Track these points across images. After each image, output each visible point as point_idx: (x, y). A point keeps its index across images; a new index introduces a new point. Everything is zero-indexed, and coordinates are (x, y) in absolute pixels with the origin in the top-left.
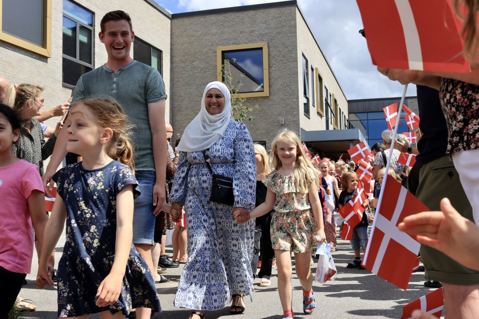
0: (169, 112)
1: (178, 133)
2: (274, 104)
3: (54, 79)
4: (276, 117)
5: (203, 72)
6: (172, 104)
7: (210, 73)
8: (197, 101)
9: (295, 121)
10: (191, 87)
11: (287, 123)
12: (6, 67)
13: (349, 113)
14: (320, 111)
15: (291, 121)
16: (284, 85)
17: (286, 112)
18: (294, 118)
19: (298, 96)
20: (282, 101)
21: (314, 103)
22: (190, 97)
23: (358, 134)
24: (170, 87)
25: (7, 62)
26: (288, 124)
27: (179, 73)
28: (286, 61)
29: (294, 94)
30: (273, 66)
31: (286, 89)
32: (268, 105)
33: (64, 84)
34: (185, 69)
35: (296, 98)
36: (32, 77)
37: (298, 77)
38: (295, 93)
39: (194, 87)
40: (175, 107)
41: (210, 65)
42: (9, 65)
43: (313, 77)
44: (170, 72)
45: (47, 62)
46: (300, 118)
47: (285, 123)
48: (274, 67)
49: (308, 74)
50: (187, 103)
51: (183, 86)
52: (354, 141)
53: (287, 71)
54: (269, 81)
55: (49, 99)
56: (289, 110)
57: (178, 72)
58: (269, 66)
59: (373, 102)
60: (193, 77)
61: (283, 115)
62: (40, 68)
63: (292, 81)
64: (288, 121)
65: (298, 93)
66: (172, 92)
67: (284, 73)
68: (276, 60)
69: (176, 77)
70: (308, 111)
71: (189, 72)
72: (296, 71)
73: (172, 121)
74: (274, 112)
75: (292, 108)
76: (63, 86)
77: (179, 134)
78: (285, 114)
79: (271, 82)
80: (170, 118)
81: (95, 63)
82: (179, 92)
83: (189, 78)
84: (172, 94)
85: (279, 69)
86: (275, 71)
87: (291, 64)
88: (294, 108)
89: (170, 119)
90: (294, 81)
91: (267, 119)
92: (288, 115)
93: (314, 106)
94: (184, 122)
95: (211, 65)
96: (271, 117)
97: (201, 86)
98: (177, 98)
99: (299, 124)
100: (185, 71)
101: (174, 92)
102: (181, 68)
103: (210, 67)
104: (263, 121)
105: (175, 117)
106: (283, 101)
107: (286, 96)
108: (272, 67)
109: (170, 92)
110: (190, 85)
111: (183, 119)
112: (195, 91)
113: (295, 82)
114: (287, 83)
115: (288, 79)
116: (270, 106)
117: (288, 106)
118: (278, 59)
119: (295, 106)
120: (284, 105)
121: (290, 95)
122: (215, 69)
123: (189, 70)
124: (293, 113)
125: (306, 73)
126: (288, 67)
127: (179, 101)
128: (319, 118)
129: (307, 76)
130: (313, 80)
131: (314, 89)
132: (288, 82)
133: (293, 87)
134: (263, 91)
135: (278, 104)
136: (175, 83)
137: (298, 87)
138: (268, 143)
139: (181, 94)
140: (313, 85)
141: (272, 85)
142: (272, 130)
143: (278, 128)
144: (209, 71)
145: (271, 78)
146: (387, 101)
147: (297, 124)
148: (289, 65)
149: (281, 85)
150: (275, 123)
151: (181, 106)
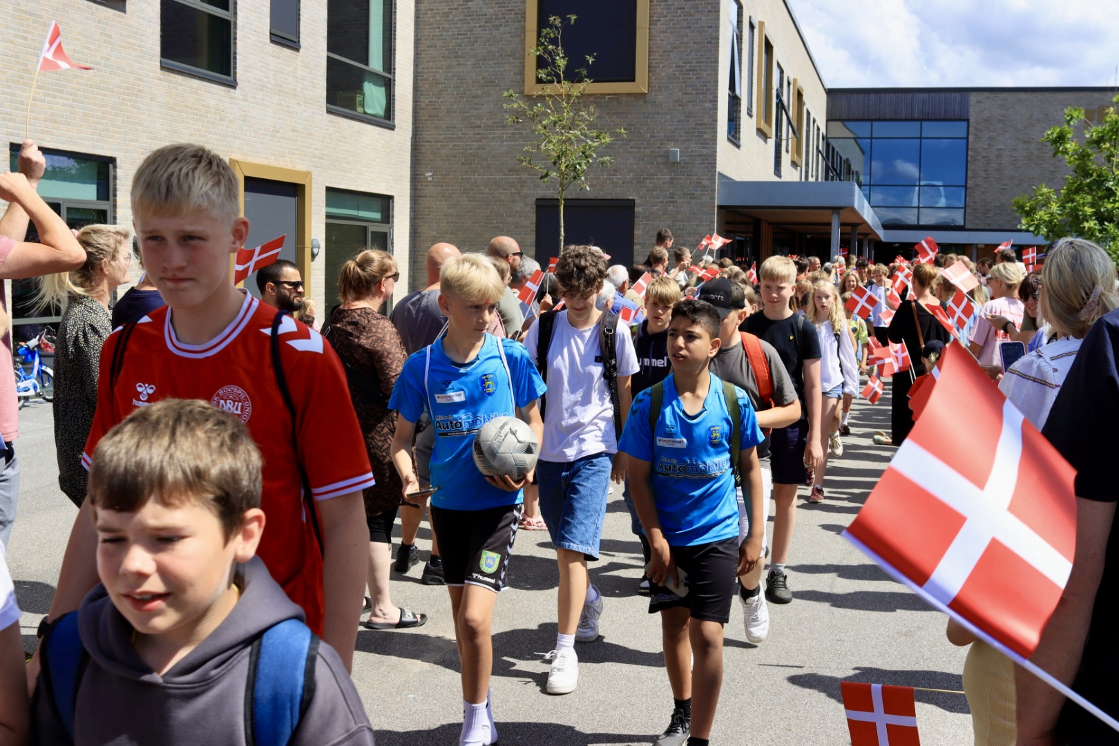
1: (427, 172)
2: (658, 113)
3: (141, 50)
4: (661, 144)
5: (493, 26)
7: (507, 29)
8: (476, 97)
9: (705, 155)
10: (463, 62)
11: (687, 159)
12: (27, 25)
13: (828, 120)
14: (764, 126)
15: (695, 156)
16: (684, 67)
17: (686, 133)
18: (705, 148)
19: (717, 97)
20: (678, 108)
21: (751, 106)
22: (458, 87)
23: (852, 195)
25: (31, 14)
26: (687, 163)
27: (434, 26)
28: (693, 10)
29: (707, 90)
30: (660, 21)
31: (689, 78)
32: (645, 113)
33: (165, 63)
34: (448, 16)
35: (711, 101)
36: (88, 48)
37: (718, 51)
38: (709, 90)
39: (469, 63)
40: (421, 109)
41: (509, 10)
42: (34, 21)
43: (753, 45)
44: (415, 24)
45: (124, 11)
46: (718, 150)
47: (683, 158)
48: (663, 24)
49: (741, 39)
50: (452, 100)
51: (442, 57)
52: (841, 211)
53: (692, 35)
54: (649, 56)
55: (130, 101)
56: (694, 129)
57: (432, 24)
58: (650, 21)
59: (888, 96)
60: (469, 38)
61: (677, 140)
62: (107, 24)
63: (704, 60)
64: (689, 156)
65: (717, 90)
66: (417, 72)
67: (686, 39)
68: (669, 5)
69: (428, 36)
70: (736, 128)
71: (459, 25)
72: (714, 34)
73: (415, 142)
74: (658, 133)
75: (700, 124)
76: (163, 68)
78: (683, 138)
79: (653, 59)
81: (238, 7)
82: (434, 72)
83: (457, 38)
85: (673, 28)
86: (663, 32)
87: (703, 18)
88: (705, 124)
90: (708, 58)
91: (640, 148)
92: (688, 140)
93: (750, 115)
94: (444, 146)
95: (512, 10)
96: (648, 144)
97: (485, 60)
98: (426, 86)
99: (713, 164)
100: (448, 21)
101: (422, 72)
102: (438, 13)
103: (510, 16)
104: (630, 152)
105: (423, 131)
106: (680, 105)
107: (687, 94)
108: (659, 23)
110: (461, 57)
111: (441, 137)
112: (470, 72)
113: (711, 62)
114: (690, 63)
115: (693, 53)
116: (648, 117)
117: (690, 120)
118: (674, 4)
119: (706, 120)
120: (682, 117)
121: (697, 94)
122: (521, 21)
123: (462, 20)
124: (702, 136)
125: (737, 36)
126: (696, 26)
127: (433, 95)
128: (761, 141)
129: (738, 44)
130: (753, 50)
131: (752, 75)
132: (694, 61)
133: (704, 74)
134: (633, 80)
135: (666, 114)
136: (424, 50)
137: (716, 74)
138: (640, 206)
139: (438, 77)
140: (752, 64)
141: (655, 67)
142: (652, 175)
143: (666, 170)
144: (505, 26)
145: (655, 49)
146: (921, 96)
147: (711, 164)
148: (697, 19)
149: (676, 67)
150: (659, 159)
151: (437, 106)
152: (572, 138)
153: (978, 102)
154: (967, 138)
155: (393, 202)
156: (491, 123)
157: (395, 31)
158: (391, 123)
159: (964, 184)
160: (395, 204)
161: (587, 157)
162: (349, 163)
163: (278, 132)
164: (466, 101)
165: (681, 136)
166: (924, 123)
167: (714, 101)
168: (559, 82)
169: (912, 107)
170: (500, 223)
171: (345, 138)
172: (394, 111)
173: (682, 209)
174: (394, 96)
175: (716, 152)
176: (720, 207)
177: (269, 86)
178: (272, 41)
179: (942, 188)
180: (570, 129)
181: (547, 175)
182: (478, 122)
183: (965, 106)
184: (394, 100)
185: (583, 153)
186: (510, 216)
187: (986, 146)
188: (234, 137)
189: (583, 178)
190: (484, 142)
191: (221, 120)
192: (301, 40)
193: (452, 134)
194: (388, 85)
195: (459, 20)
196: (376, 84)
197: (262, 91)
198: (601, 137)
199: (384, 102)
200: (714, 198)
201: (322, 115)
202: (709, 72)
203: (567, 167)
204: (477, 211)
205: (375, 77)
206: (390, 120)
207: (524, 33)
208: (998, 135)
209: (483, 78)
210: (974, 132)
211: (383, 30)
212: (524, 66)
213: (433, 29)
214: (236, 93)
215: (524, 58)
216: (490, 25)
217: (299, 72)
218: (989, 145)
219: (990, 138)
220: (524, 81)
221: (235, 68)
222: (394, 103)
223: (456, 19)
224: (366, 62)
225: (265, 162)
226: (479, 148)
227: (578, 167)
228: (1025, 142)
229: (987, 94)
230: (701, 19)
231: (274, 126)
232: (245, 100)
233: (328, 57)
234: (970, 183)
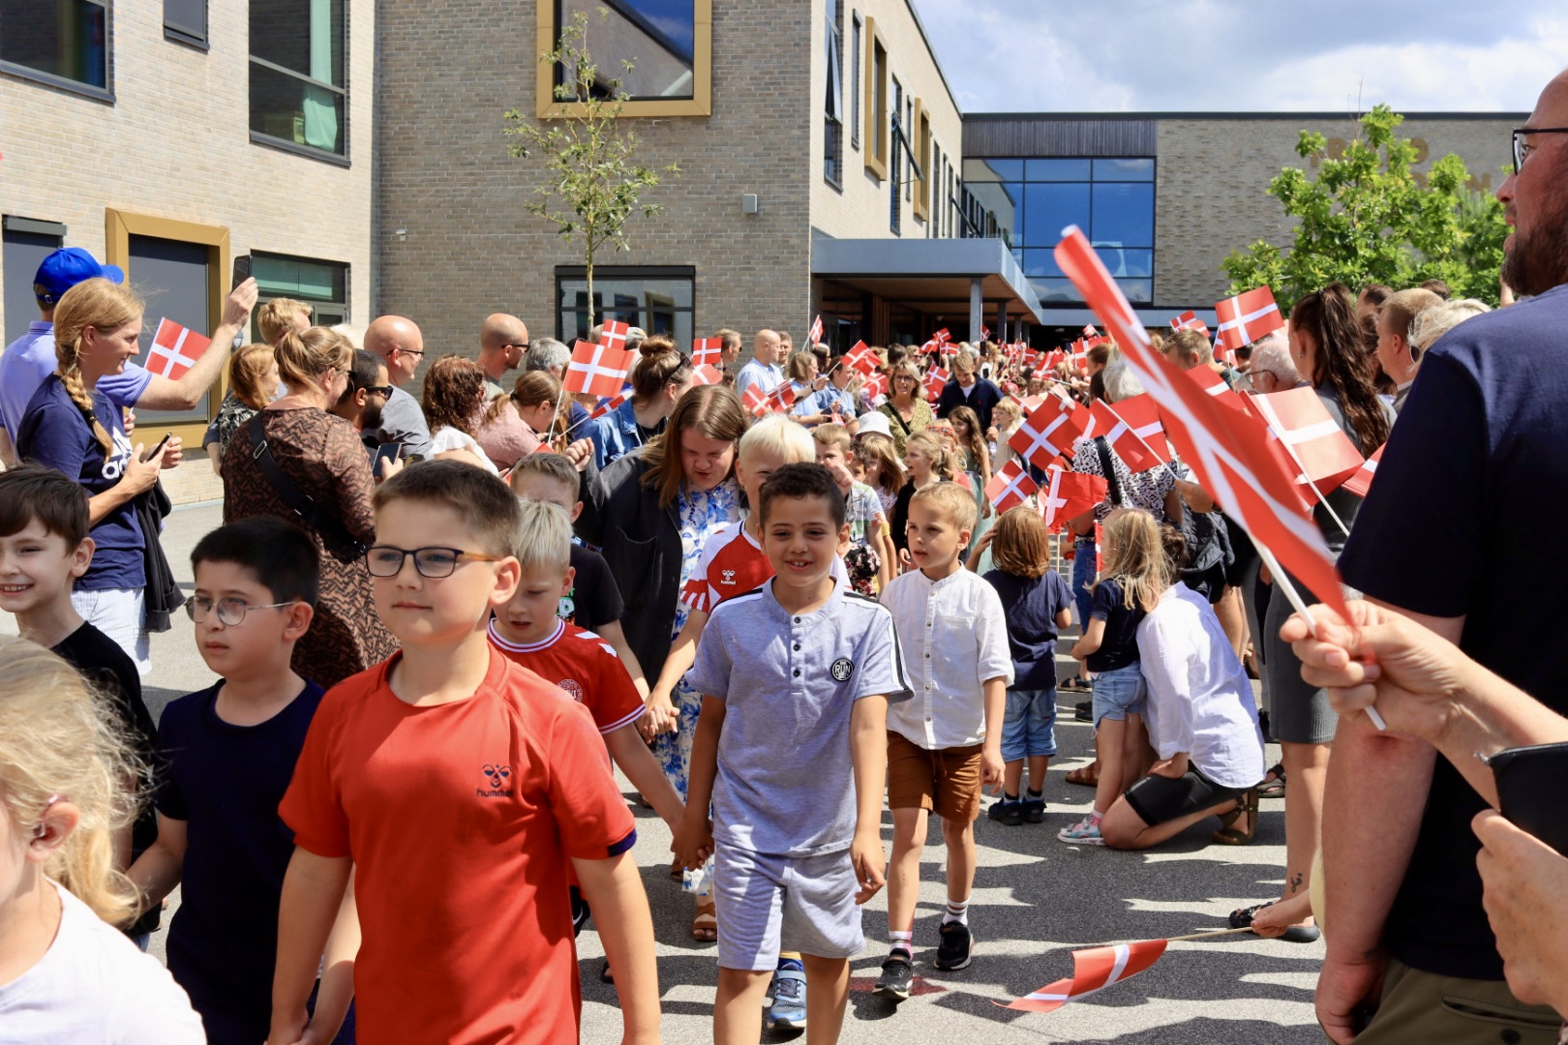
0: (370, 156)
1: (398, 229)
2: (726, 144)
4: (731, 188)
5: (490, 20)
6: (381, 128)
7: (511, 25)
8: (467, 121)
9: (794, 203)
10: (447, 72)
11: (768, 208)
13: (964, 158)
14: (875, 164)
15: (779, 204)
16: (762, 79)
17: (767, 171)
18: (792, 193)
19: (808, 121)
20: (753, 136)
21: (857, 135)
22: (441, 107)
23: (999, 258)
24: (375, 69)
26: (769, 214)
27: (406, 20)
29: (794, 111)
30: (727, 14)
31: (771, 95)
32: (707, 144)
35: (800, 127)
37: (809, 56)
38: (798, 111)
39: (456, 73)
40: (388, 139)
43: (858, 49)
44: (376, 17)
46: (811, 196)
47: (762, 207)
48: (731, 18)
49: (842, 40)
50: (433, 126)
51: (418, 65)
52: (984, 280)
53: (772, 33)
54: (712, 63)
56: (777, 165)
57: (403, 17)
58: (713, 14)
59: (1046, 124)
60: (454, 37)
61: (754, 182)
63: (790, 69)
64: (770, 204)
65: (809, 111)
66: (382, 86)
67: (764, 40)
69: (397, 34)
70: (836, 166)
71: (441, 19)
72: (803, 33)
73: (381, 186)
75: (786, 160)
77: (403, 232)
78: (762, 179)
79: (718, 68)
80: (373, 174)
82: (404, 86)
83: (439, 38)
84: (380, 92)
85: (746, 24)
86: (733, 30)
87: (788, 10)
88: (793, 160)
89: (373, 179)
90: (795, 67)
91: (702, 194)
92: (770, 182)
93: (856, 149)
94: (422, 191)
96: (713, 187)
97: (480, 69)
98: (397, 106)
99: (805, 216)
100: (426, 13)
101: (389, 86)
103: (514, 7)
104: (687, 199)
105: (389, 170)
106: (756, 133)
107: (766, 116)
108: (725, 17)
109: (375, 85)
110: (444, 65)
111: (419, 179)
112: (458, 85)
113: (800, 72)
114: (772, 73)
115: (775, 60)
116: (712, 150)
117: (772, 153)
119: (794, 154)
120: (760, 150)
121: (780, 116)
122: (528, 14)
123: (447, 11)
124: (788, 176)
125: (836, 36)
126: (778, 21)
127: (406, 118)
128: (871, 184)
129: (837, 46)
130: (858, 58)
131: (858, 90)
132: (776, 71)
133: (790, 89)
134: (691, 98)
135: (738, 145)
136: (392, 55)
137: (808, 89)
138: (703, 275)
139: (412, 92)
140: (858, 76)
141: (721, 79)
142: (720, 231)
143: (738, 224)
144: (508, 20)
145: (720, 54)
146: (1091, 124)
147: (802, 215)
148: (781, 12)
149: (751, 79)
150: (729, 208)
151: (411, 135)
152: (603, 174)
153: (1168, 132)
154: (1154, 183)
155: (349, 272)
156: (488, 158)
157: (348, 26)
158: (344, 158)
159: (1151, 245)
160: (352, 275)
161: (624, 202)
162: (284, 215)
163: (179, 170)
164: (454, 128)
165: (759, 176)
166: (1095, 161)
167: (805, 127)
168: (584, 100)
169: (1079, 140)
170: (505, 300)
171: (277, 179)
172: (348, 141)
173: (762, 279)
174: (348, 119)
175: (808, 198)
176: (815, 276)
177: (163, 103)
178: (167, 38)
179: (1121, 251)
180: (600, 163)
181: (569, 229)
182: (471, 158)
183: (1150, 138)
184: (348, 125)
185: (620, 197)
186: (519, 291)
187: (1180, 193)
188: (113, 177)
189: (620, 233)
190: (480, 186)
191: (92, 151)
192: (210, 37)
193: (434, 174)
194: (340, 104)
195: (440, 12)
196: (320, 102)
197: (153, 110)
198: (646, 176)
199: (334, 128)
200: (807, 263)
201: (243, 146)
202: (797, 86)
203: (596, 216)
204: (471, 283)
205: (320, 92)
206: (343, 154)
207: (535, 30)
208: (1196, 177)
209: (477, 95)
210: (1163, 174)
211: (332, 26)
212: (535, 78)
213: (403, 24)
214: (114, 112)
215: (535, 66)
216: (486, 18)
217: (208, 84)
218: (1184, 192)
219: (1185, 182)
220: (535, 99)
221: (112, 76)
222: (349, 130)
223: (437, 10)
224: (307, 71)
225: (160, 214)
226: (474, 193)
227: (612, 215)
228: (1232, 187)
229: (1180, 122)
230: (785, 12)
231: (172, 162)
232: (128, 123)
233: (252, 64)
234: (1159, 244)
